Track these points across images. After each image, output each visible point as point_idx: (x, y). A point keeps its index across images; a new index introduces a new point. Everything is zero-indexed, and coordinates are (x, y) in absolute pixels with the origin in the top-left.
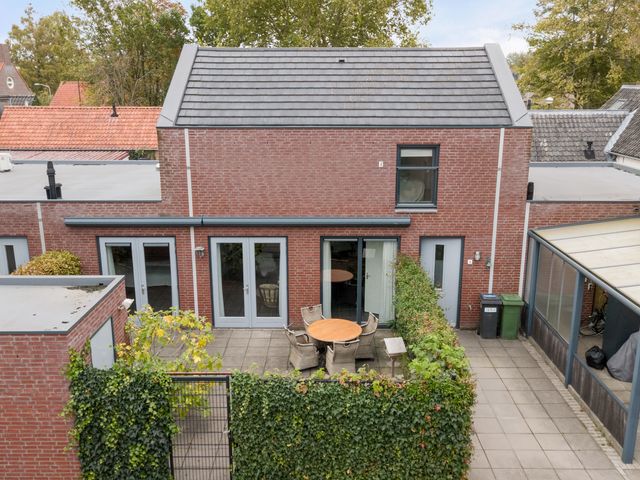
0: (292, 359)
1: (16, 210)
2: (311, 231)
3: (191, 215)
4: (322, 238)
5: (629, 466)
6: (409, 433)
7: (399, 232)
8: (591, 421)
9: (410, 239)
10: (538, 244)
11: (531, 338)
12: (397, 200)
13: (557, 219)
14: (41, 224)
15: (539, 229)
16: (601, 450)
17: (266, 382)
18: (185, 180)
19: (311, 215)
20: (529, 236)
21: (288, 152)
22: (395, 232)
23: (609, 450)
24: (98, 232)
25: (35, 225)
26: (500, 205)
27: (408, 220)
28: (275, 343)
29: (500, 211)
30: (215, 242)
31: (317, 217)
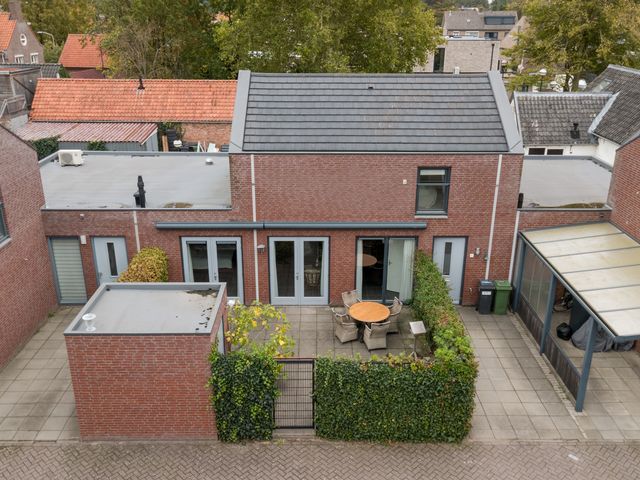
0: (337, 333)
1: (117, 216)
2: (349, 233)
3: (255, 220)
4: (357, 238)
5: (580, 414)
6: (434, 396)
7: (418, 234)
8: (556, 382)
9: (425, 239)
10: (525, 245)
11: (517, 314)
12: (417, 209)
13: (540, 224)
14: (136, 227)
15: (527, 231)
16: (561, 402)
17: (339, 363)
18: (251, 193)
19: (349, 220)
20: (518, 237)
21: (333, 173)
22: (414, 233)
23: (567, 402)
24: (181, 233)
25: (132, 228)
26: (497, 213)
27: (424, 225)
28: (320, 318)
29: (496, 217)
30: (272, 240)
31: (354, 222)
